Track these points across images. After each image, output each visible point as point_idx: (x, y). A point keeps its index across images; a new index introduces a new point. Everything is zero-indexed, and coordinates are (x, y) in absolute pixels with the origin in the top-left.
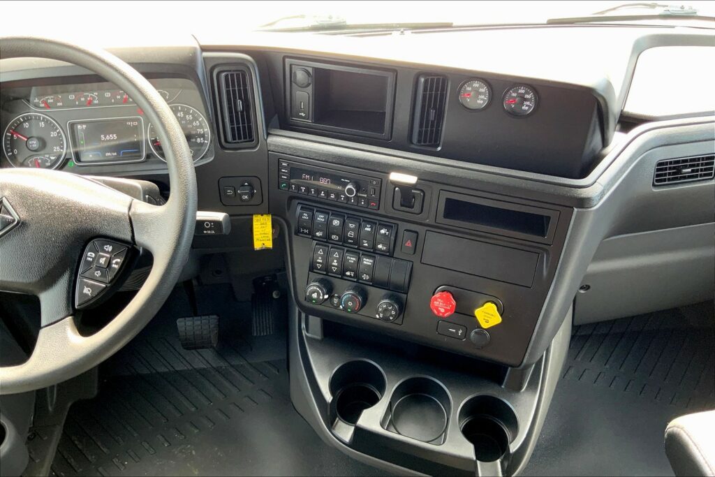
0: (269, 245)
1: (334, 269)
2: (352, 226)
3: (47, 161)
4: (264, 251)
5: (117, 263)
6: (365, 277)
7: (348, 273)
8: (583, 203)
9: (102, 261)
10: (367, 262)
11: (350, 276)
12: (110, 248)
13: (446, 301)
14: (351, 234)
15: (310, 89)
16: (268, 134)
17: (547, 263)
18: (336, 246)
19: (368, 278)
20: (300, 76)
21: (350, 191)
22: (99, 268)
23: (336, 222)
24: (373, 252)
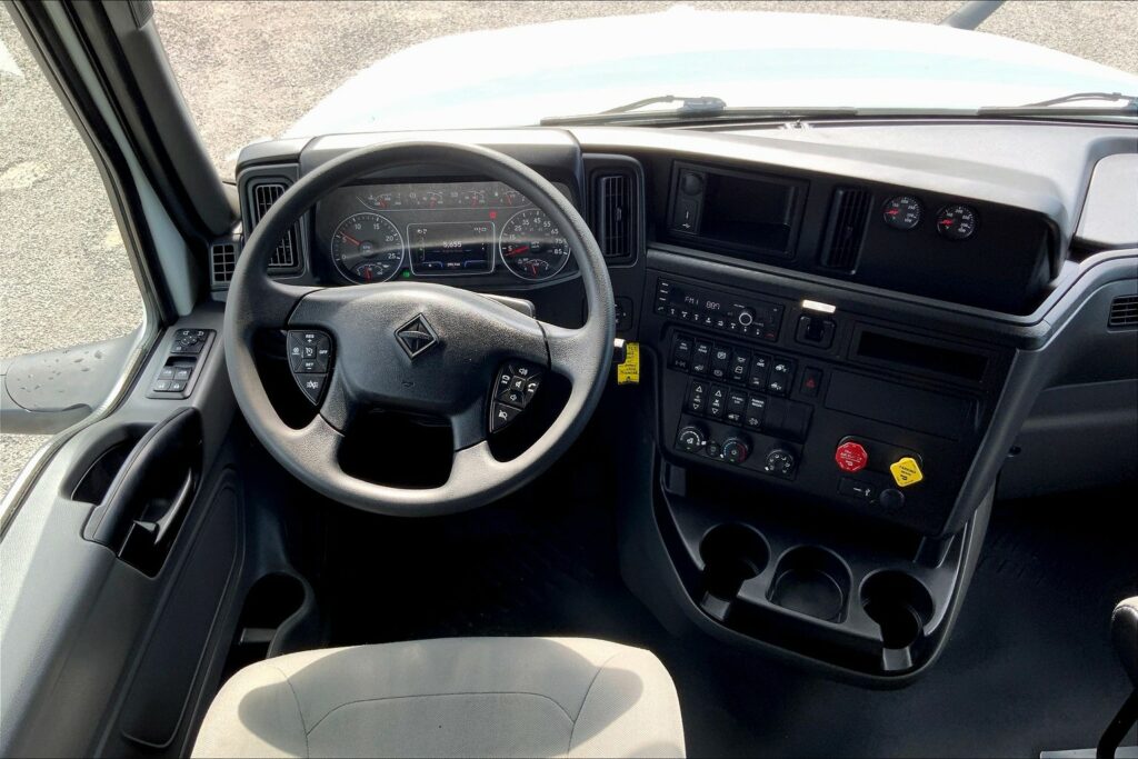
0: (635, 378)
1: (715, 411)
2: (741, 360)
3: (379, 270)
4: (629, 385)
5: (532, 387)
6: (753, 421)
7: (731, 416)
8: (1029, 343)
9: (518, 384)
10: (757, 403)
11: (733, 420)
12: (525, 372)
13: (855, 452)
14: (739, 369)
15: (699, 198)
16: (648, 248)
17: (980, 412)
18: (718, 383)
19: (756, 422)
20: (690, 180)
21: (745, 319)
22: (514, 391)
23: (722, 355)
24: (764, 392)
